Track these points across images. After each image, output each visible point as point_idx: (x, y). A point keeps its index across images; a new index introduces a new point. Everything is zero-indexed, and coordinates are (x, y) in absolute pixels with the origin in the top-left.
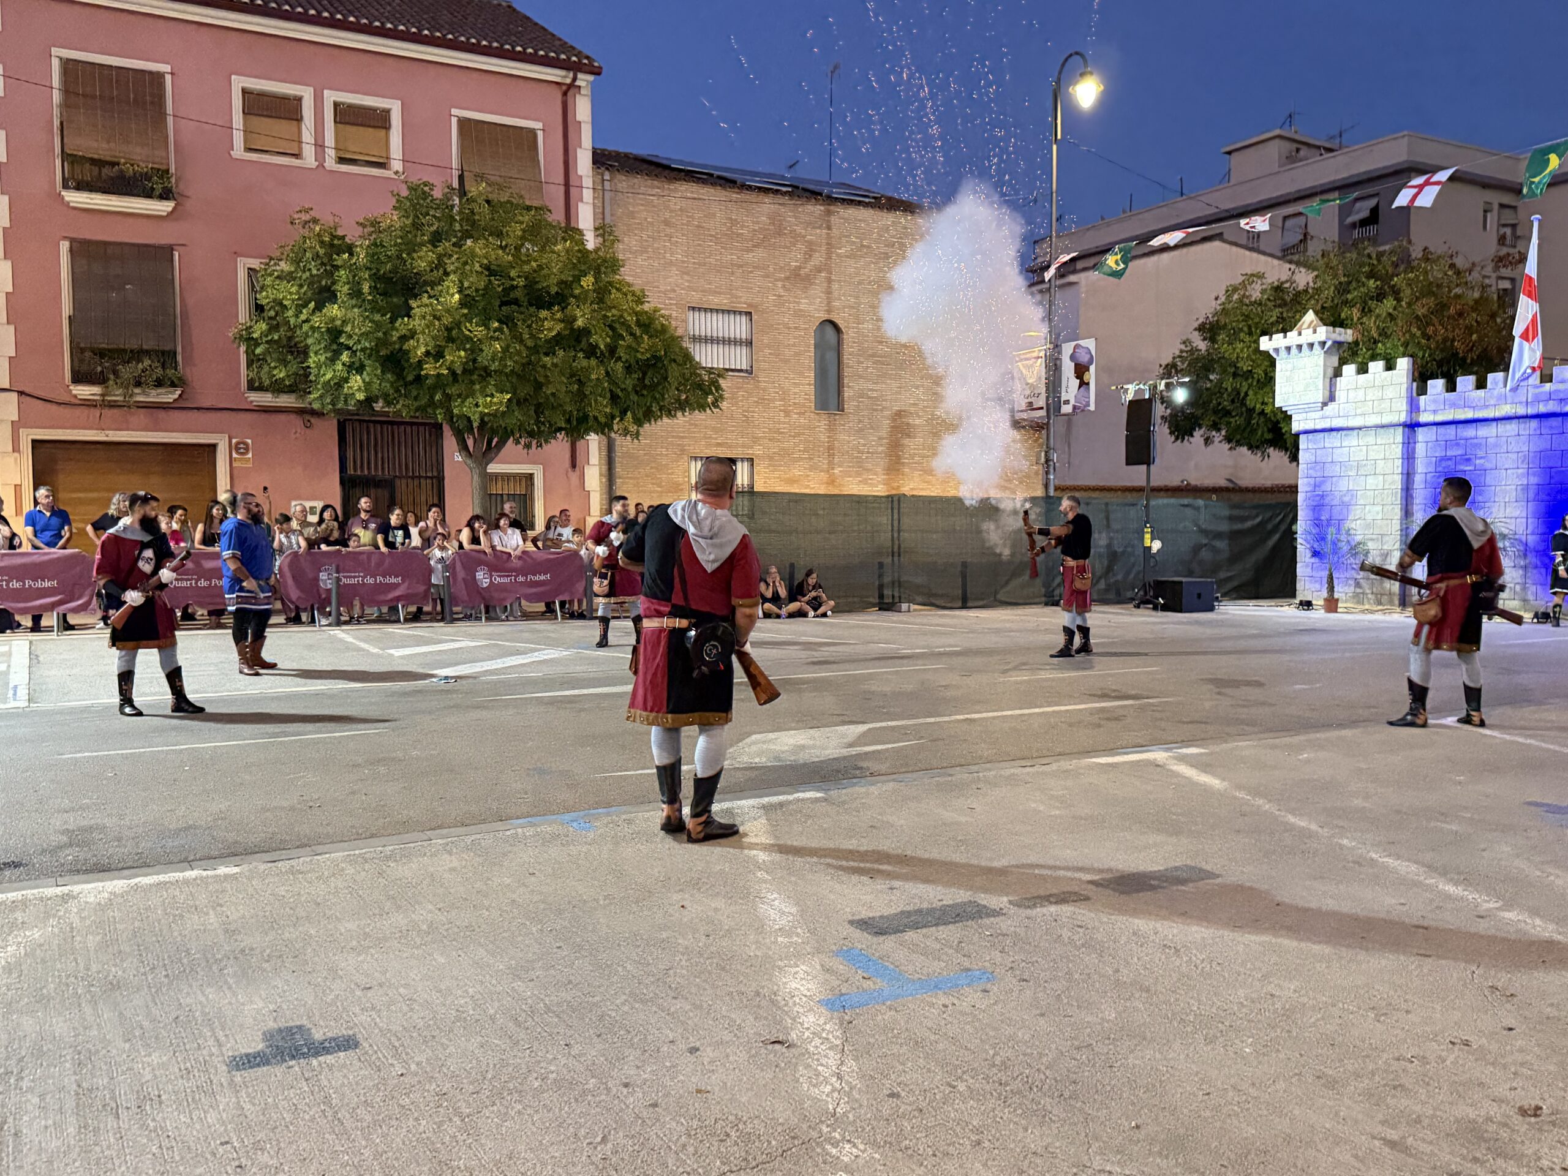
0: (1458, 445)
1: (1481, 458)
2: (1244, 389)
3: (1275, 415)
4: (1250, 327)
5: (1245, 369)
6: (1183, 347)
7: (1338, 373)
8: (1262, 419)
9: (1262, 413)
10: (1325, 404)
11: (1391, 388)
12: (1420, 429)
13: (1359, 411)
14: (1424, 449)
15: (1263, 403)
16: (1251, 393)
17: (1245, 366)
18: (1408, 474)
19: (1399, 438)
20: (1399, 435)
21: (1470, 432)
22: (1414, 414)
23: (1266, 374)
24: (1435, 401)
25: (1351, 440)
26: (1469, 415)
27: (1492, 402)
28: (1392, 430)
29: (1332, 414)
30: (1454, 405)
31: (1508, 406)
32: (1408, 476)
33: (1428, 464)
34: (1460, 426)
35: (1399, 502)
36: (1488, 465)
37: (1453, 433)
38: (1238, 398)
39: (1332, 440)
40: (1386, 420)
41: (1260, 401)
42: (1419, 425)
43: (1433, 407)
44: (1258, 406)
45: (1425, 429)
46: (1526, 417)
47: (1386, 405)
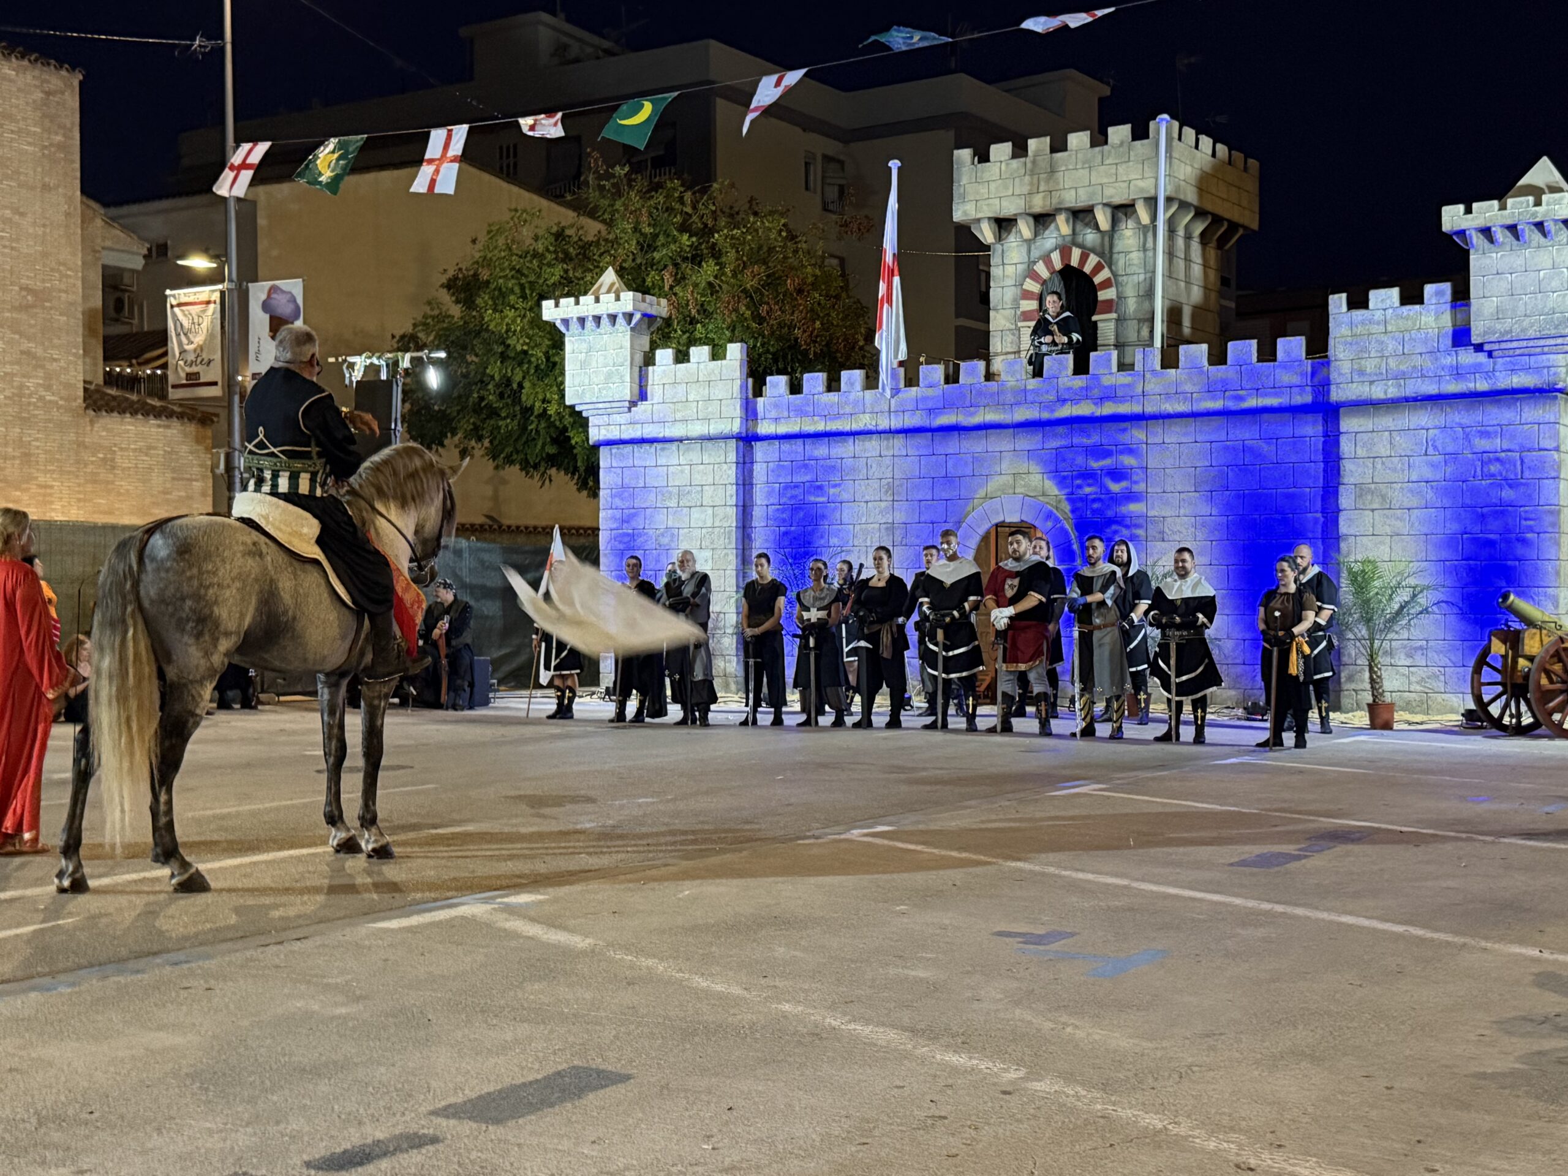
0: (806, 466)
1: (835, 486)
2: (518, 378)
3: (561, 418)
4: (522, 287)
5: (519, 348)
6: (427, 309)
7: (649, 360)
8: (543, 425)
9: (544, 414)
10: (633, 404)
11: (720, 384)
12: (758, 443)
13: (679, 416)
14: (764, 472)
15: (544, 401)
16: (527, 384)
17: (518, 344)
18: (744, 506)
19: (732, 457)
20: (730, 452)
21: (820, 450)
22: (750, 422)
23: (548, 359)
24: (776, 406)
25: (671, 456)
26: (820, 426)
27: (848, 409)
28: (722, 444)
29: (643, 418)
30: (801, 413)
31: (867, 416)
32: (745, 510)
33: (770, 494)
34: (808, 441)
35: (734, 545)
36: (845, 496)
37: (800, 449)
38: (510, 391)
39: (644, 456)
40: (715, 429)
41: (541, 397)
42: (758, 438)
43: (773, 414)
44: (537, 404)
45: (765, 443)
46: (890, 432)
47: (714, 408)
